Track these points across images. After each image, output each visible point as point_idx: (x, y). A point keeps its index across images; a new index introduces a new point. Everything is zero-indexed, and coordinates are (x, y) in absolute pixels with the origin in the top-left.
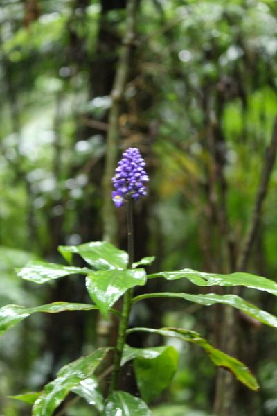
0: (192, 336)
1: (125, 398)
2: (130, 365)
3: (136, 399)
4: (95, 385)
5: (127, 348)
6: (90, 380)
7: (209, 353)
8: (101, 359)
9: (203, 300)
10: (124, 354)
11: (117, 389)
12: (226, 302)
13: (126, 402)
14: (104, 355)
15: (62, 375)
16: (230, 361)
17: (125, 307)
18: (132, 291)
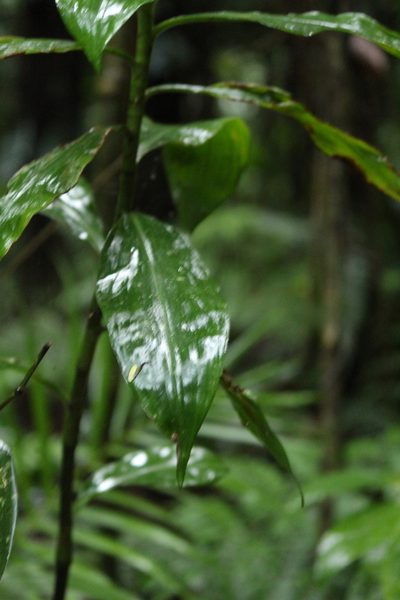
0: (276, 99)
1: (145, 226)
2: (156, 159)
3: (169, 228)
4: (87, 200)
5: (146, 125)
6: (77, 191)
7: (312, 131)
8: (94, 151)
9: (297, 24)
10: (141, 136)
11: (130, 209)
12: (345, 27)
13: (149, 235)
14: (102, 142)
15: (18, 185)
16: (351, 146)
17: (140, 45)
18: (153, 11)
